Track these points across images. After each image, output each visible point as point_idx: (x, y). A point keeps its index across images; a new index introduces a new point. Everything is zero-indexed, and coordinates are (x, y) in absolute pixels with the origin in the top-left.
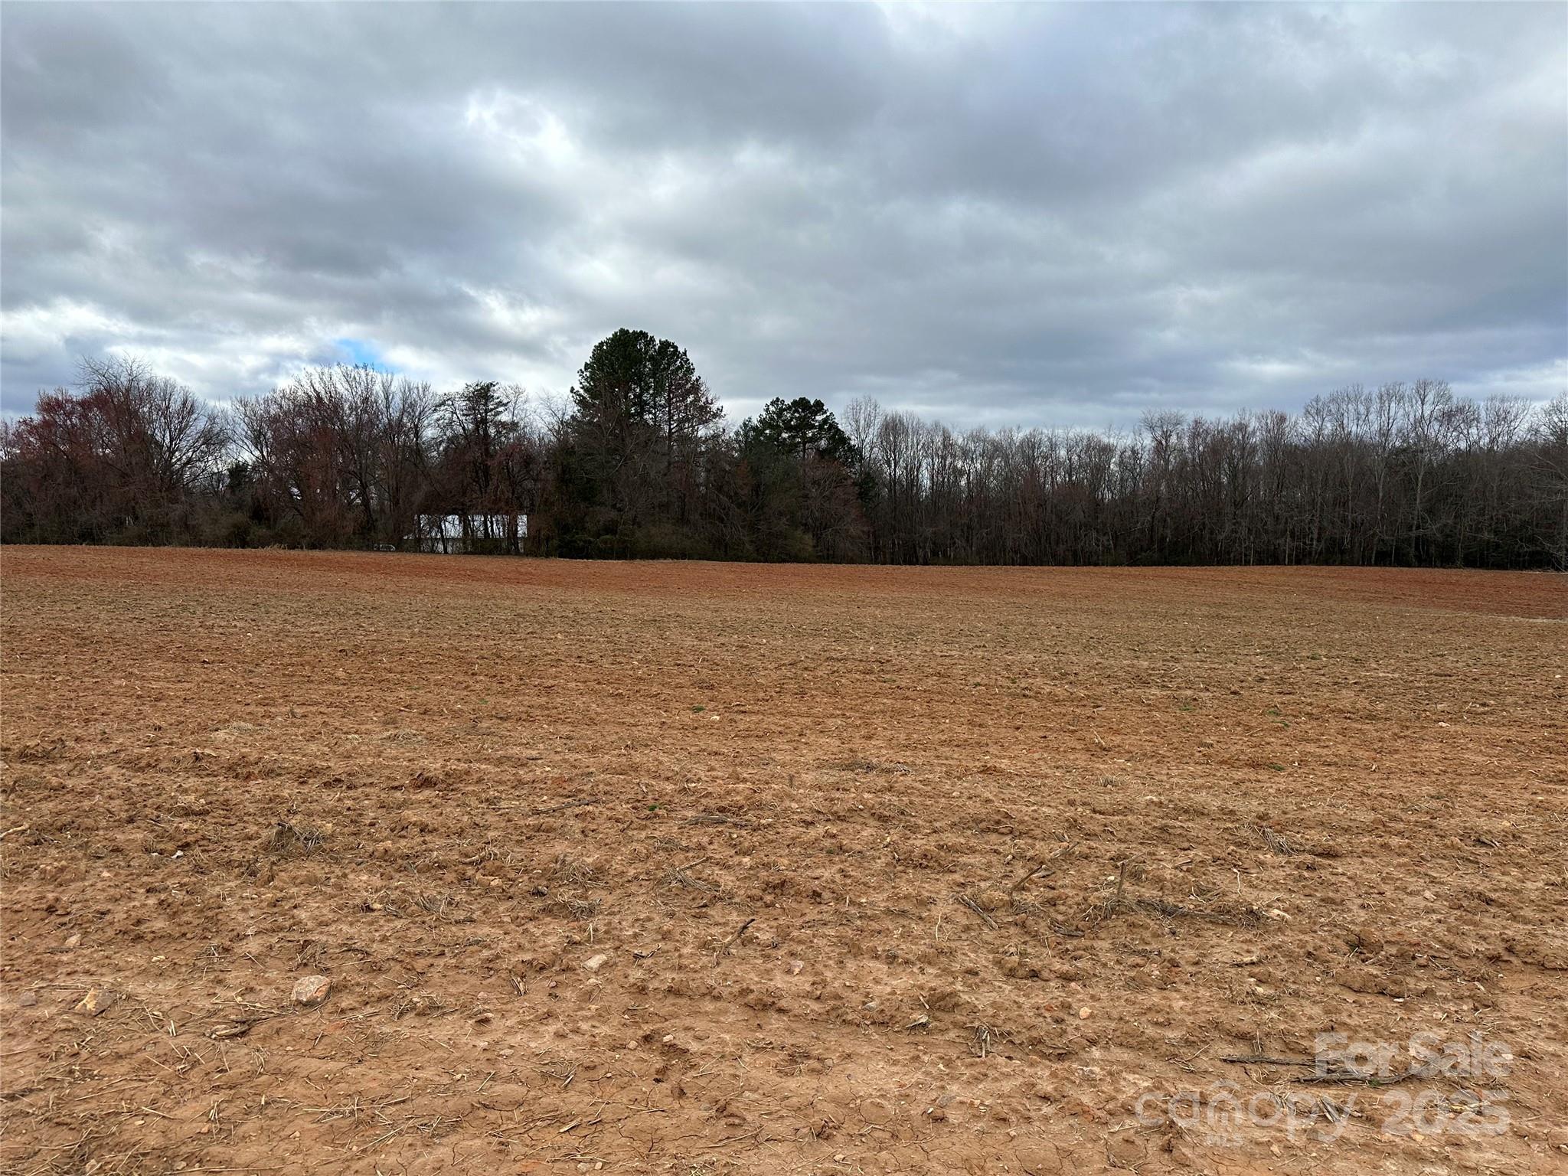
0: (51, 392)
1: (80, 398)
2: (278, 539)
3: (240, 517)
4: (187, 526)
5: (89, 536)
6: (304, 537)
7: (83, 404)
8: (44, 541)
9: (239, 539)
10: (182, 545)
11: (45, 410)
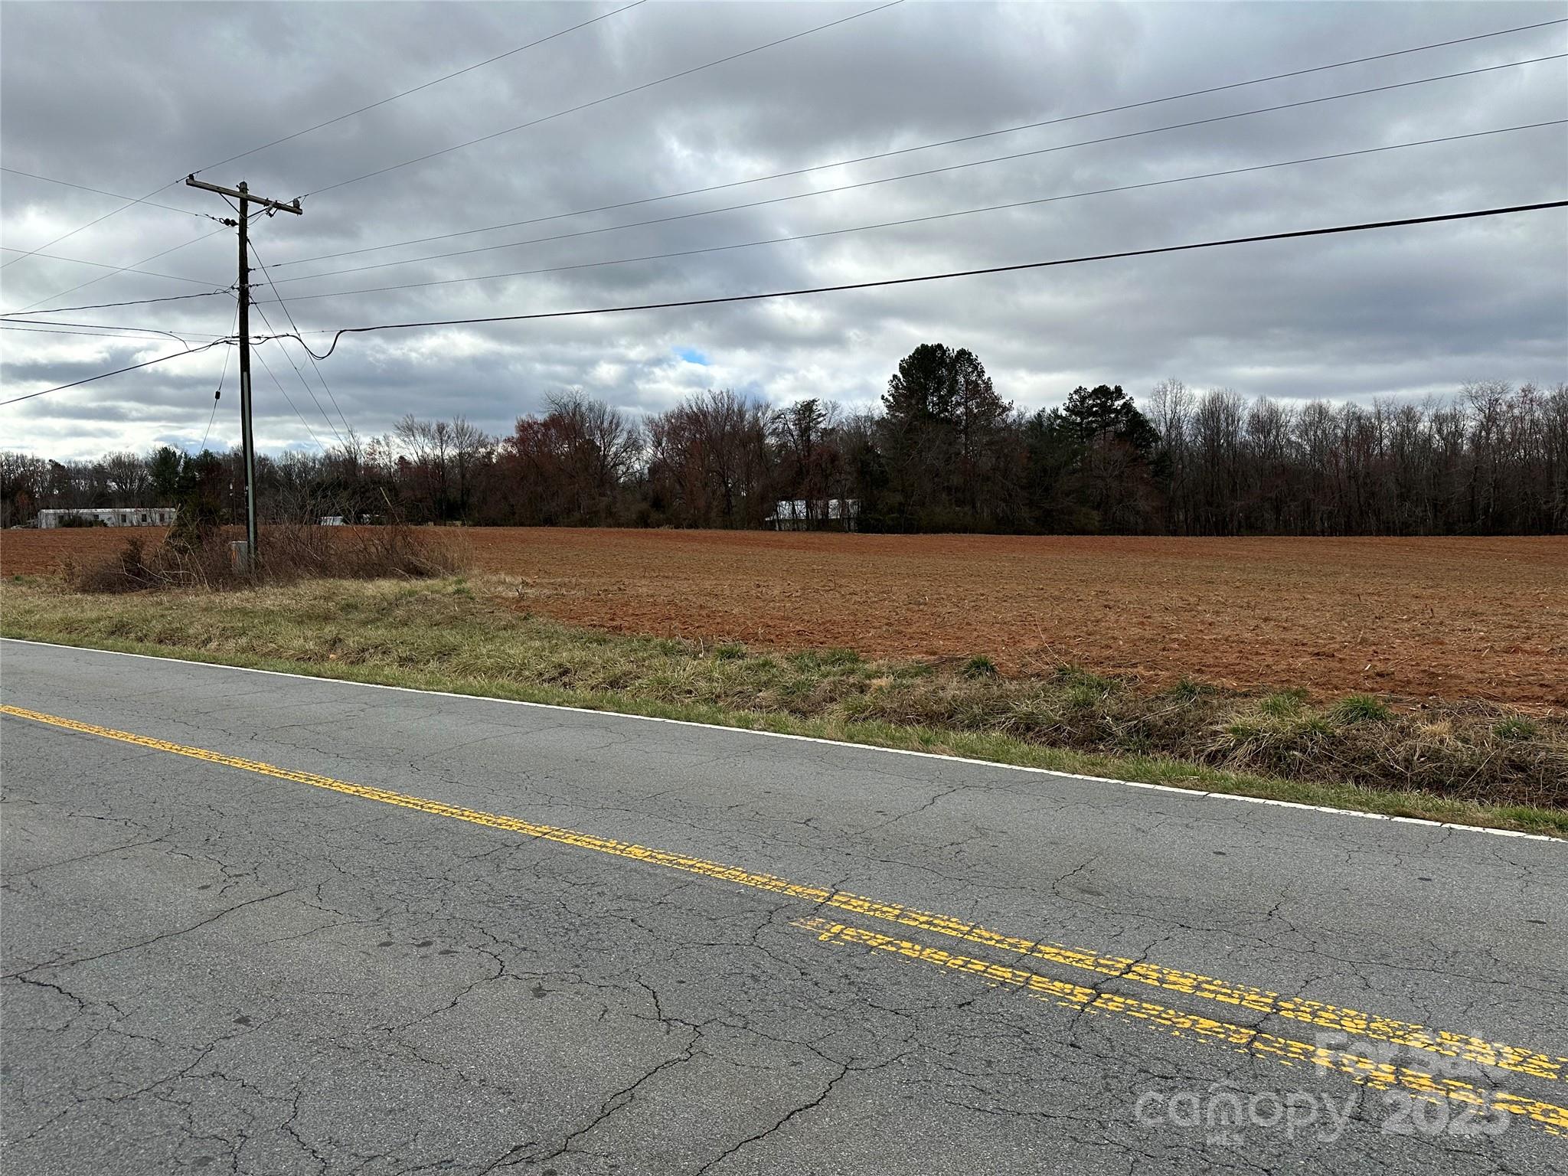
0: (524, 417)
1: (542, 421)
2: (668, 522)
3: (644, 506)
4: (611, 513)
5: (550, 521)
6: (685, 520)
7: (545, 425)
8: (522, 524)
9: (643, 521)
10: (607, 527)
11: (521, 431)
